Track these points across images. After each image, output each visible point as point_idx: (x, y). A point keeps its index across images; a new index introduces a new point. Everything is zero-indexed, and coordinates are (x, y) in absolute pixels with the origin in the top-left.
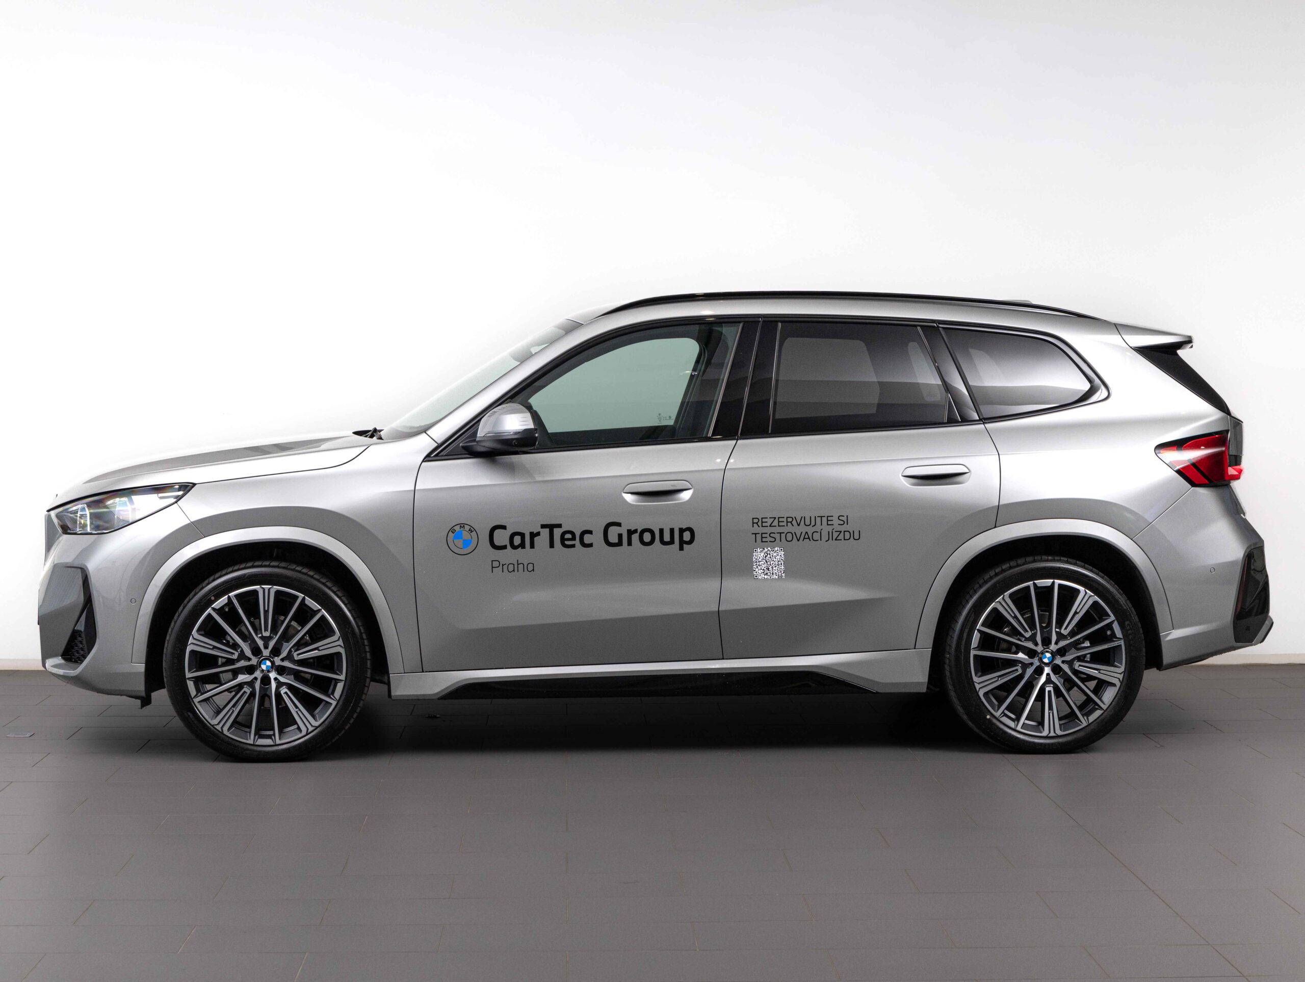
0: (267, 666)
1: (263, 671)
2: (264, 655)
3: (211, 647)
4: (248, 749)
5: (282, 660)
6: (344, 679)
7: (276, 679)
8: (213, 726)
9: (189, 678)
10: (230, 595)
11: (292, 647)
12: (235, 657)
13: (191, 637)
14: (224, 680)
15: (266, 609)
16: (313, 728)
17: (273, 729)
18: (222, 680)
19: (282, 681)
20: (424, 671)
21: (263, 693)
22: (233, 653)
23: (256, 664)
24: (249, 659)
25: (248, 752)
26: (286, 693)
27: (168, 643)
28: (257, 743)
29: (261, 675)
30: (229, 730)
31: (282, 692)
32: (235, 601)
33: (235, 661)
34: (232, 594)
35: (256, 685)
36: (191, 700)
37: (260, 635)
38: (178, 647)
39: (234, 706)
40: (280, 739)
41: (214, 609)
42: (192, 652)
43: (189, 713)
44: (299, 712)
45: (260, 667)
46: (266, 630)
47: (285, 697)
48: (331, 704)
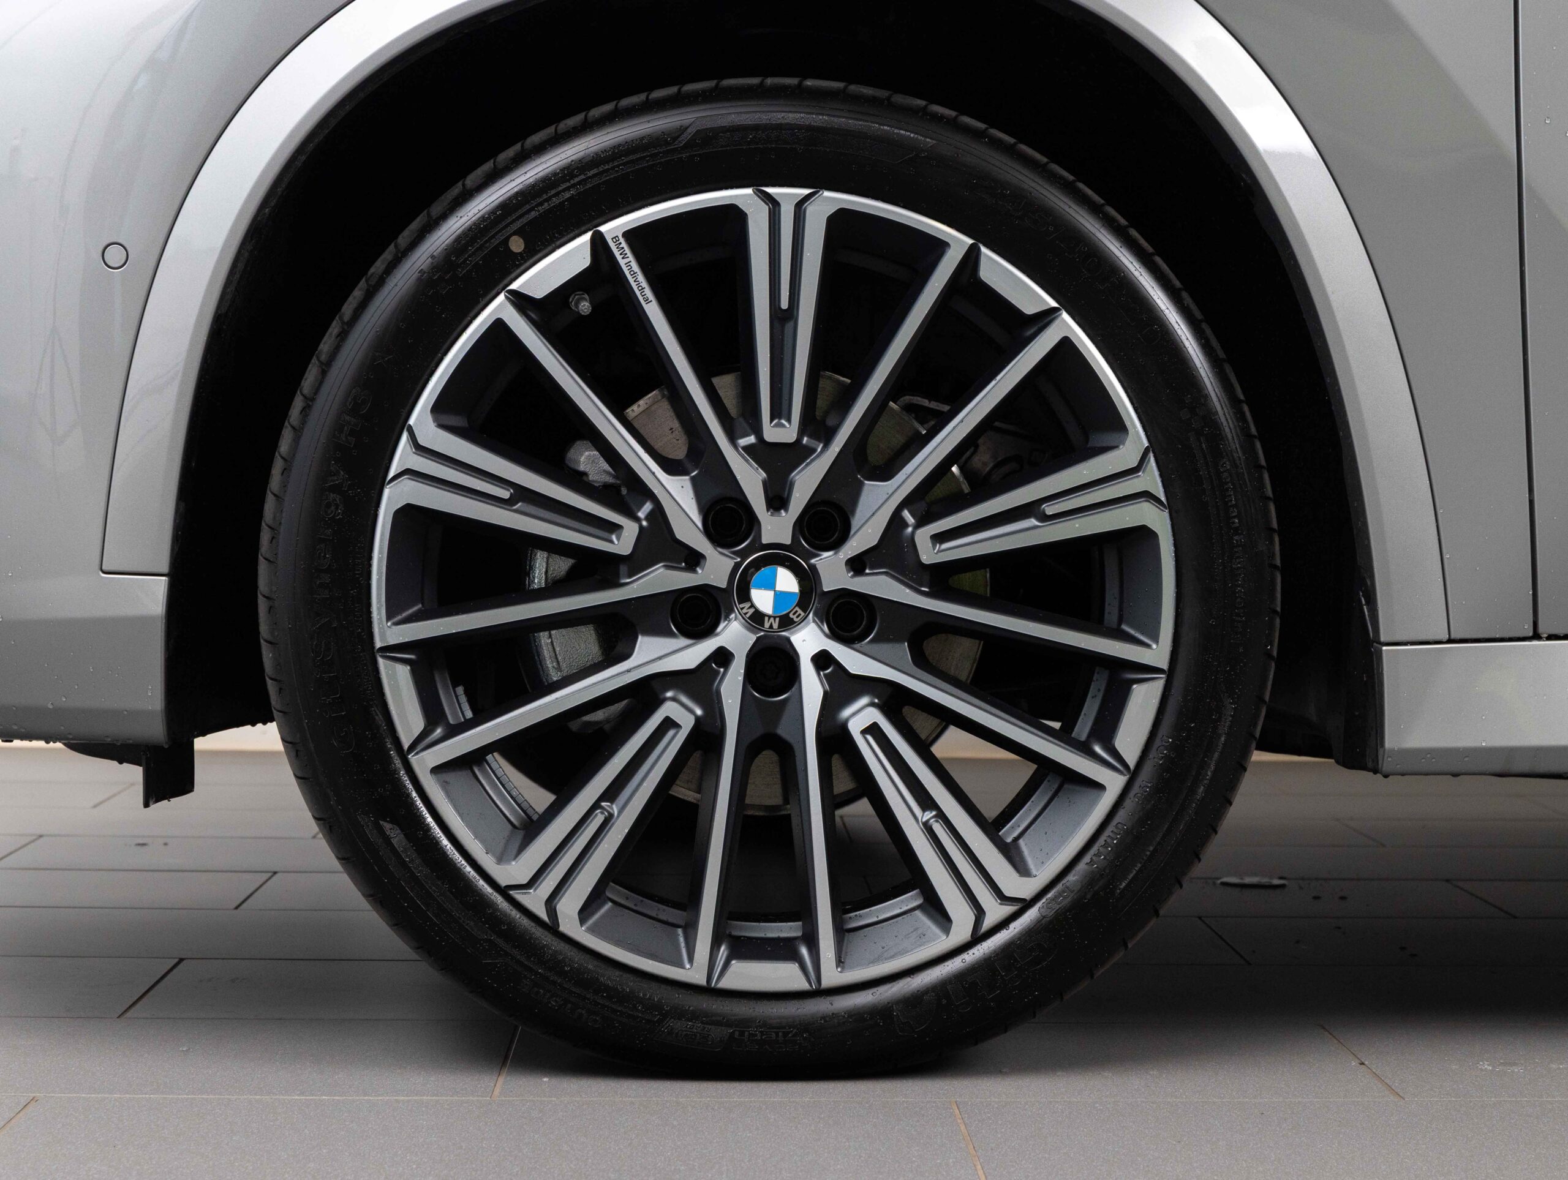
0: (780, 597)
1: (757, 618)
2: (765, 540)
3: (505, 494)
4: (680, 1013)
5: (857, 565)
6: (1165, 667)
7: (822, 660)
8: (504, 891)
9: (385, 649)
10: (603, 229)
11: (905, 503)
12: (623, 543)
13: (405, 437)
14: (559, 668)
15: (784, 305)
16: (1008, 909)
17: (805, 912)
18: (549, 664)
19: (853, 670)
20: (1543, 629)
21: (759, 731)
22: (615, 528)
23: (723, 584)
24: (693, 559)
25: (679, 1025)
26: (873, 730)
27: (285, 471)
28: (727, 983)
29: (752, 638)
30: (584, 913)
31: (855, 727)
32: (628, 263)
33: (623, 569)
34: (613, 228)
35: (723, 690)
36: (398, 762)
37: (751, 439)
38: (335, 489)
39: (611, 793)
40: (840, 962)
41: (521, 301)
42: (408, 515)
43: (387, 826)
44: (939, 829)
45: (745, 597)
46: (779, 411)
47: (869, 751)
48: (1099, 787)
